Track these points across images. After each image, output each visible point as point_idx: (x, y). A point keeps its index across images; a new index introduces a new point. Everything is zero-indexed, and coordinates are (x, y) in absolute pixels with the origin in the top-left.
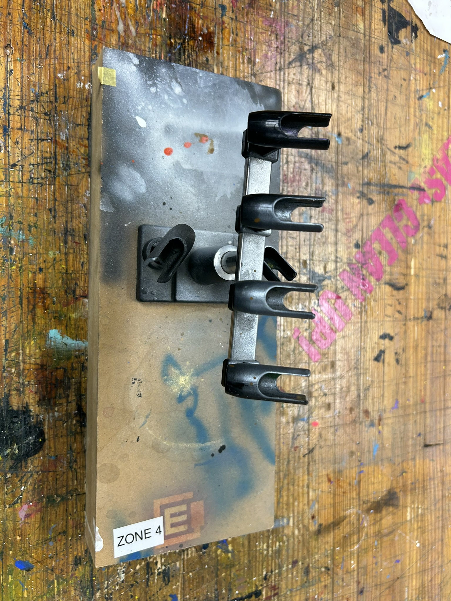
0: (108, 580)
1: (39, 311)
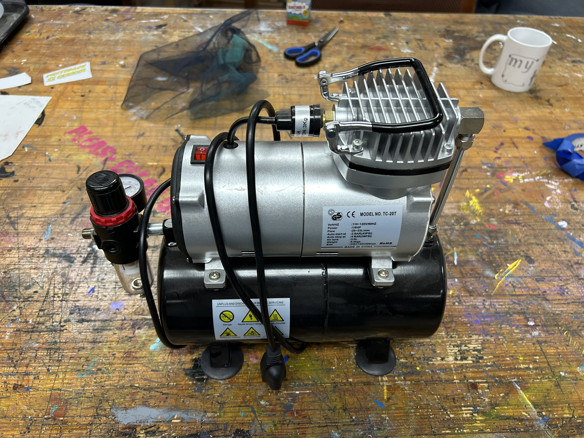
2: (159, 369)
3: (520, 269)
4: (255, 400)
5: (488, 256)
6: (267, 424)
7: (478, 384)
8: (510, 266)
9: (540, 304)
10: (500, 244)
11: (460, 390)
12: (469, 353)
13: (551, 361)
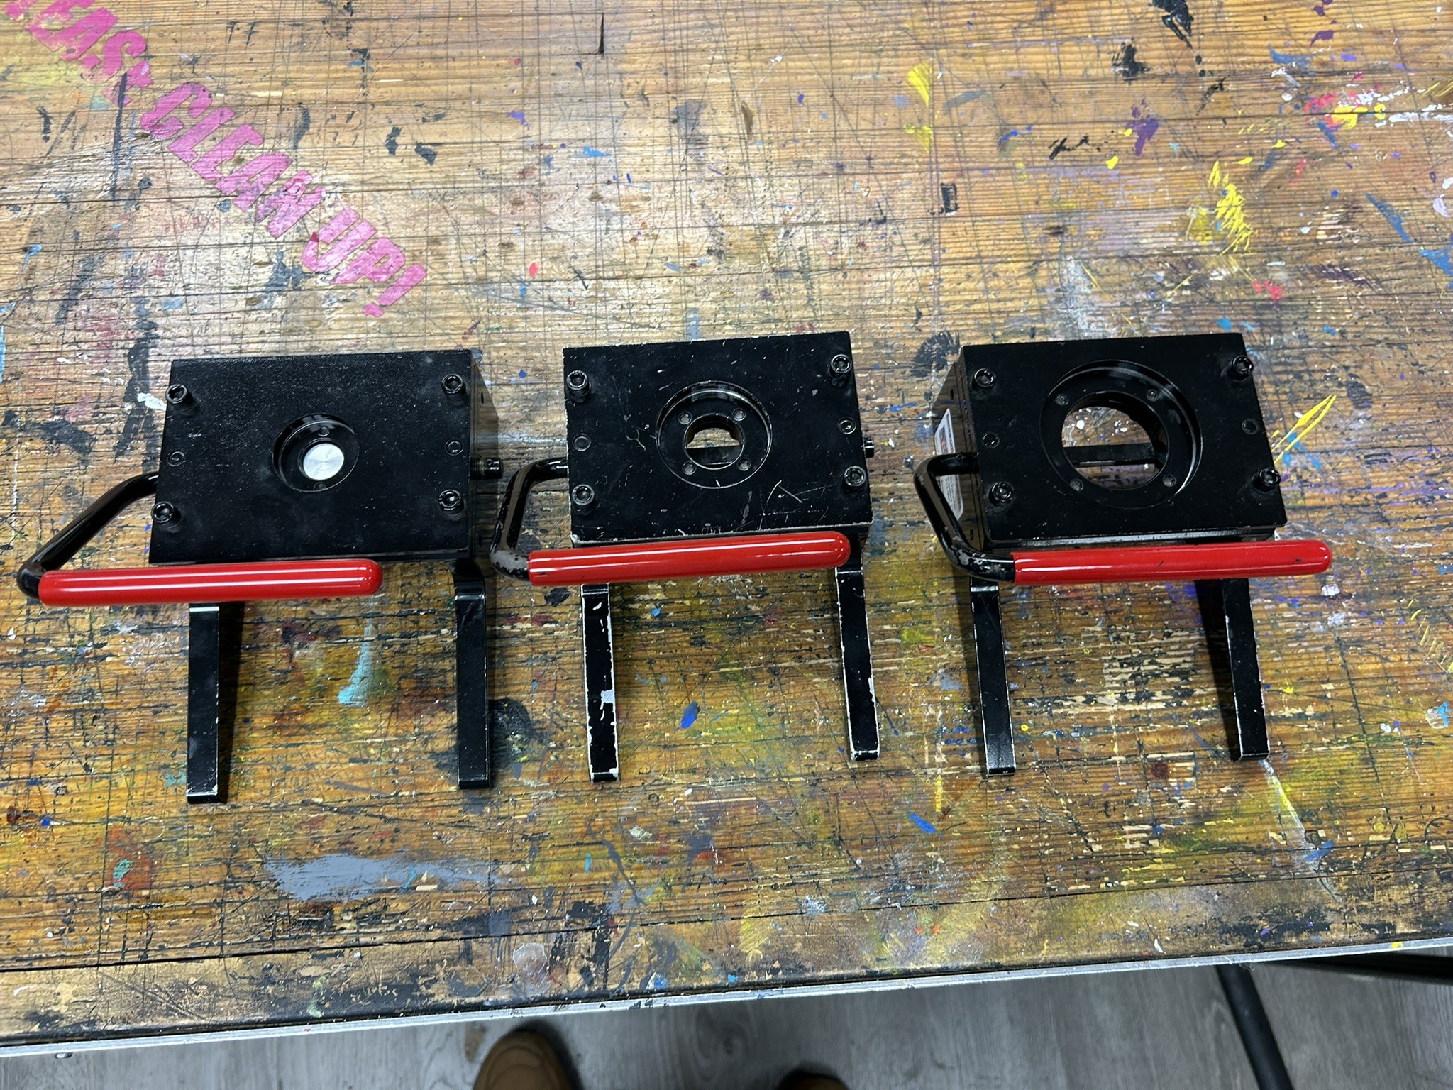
0: (735, 595)
1: (310, 720)
2: (369, 755)
3: (1327, 428)
4: (617, 826)
6: (648, 885)
7: (1170, 765)
8: (1303, 419)
9: (1363, 534)
10: (1285, 348)
11: (1124, 781)
12: (1159, 681)
13: (1361, 696)
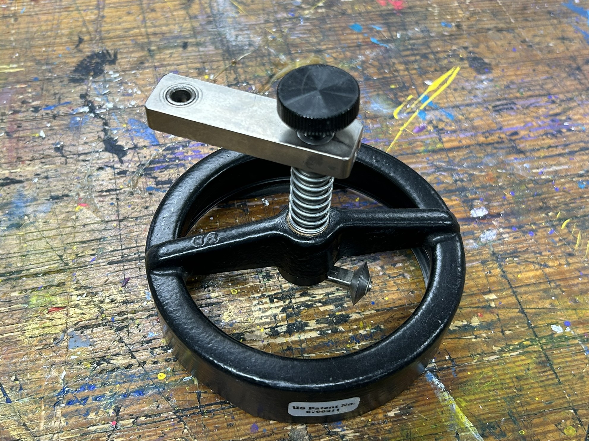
3: (455, 90)
5: (380, 68)
8: (432, 85)
9: (502, 164)
10: (410, 39)
